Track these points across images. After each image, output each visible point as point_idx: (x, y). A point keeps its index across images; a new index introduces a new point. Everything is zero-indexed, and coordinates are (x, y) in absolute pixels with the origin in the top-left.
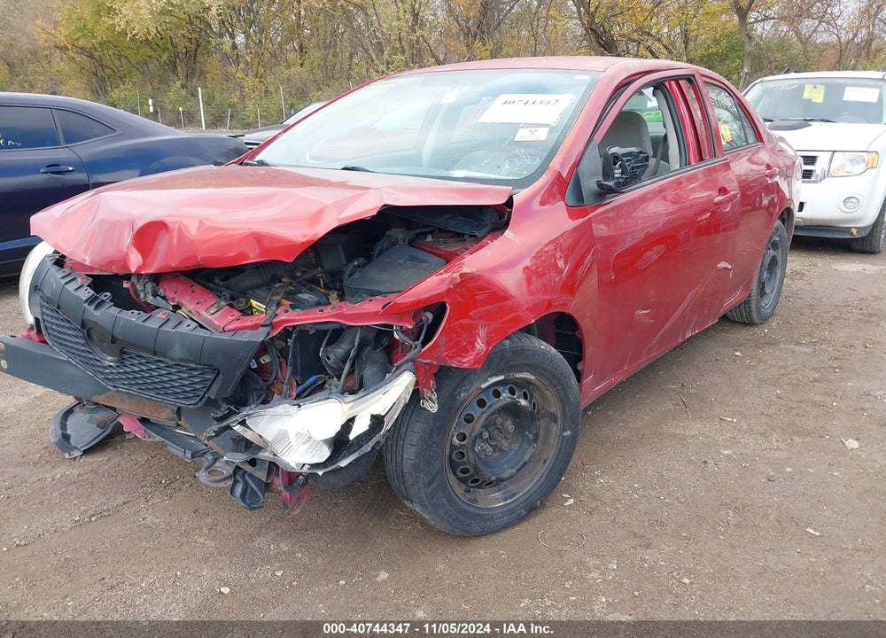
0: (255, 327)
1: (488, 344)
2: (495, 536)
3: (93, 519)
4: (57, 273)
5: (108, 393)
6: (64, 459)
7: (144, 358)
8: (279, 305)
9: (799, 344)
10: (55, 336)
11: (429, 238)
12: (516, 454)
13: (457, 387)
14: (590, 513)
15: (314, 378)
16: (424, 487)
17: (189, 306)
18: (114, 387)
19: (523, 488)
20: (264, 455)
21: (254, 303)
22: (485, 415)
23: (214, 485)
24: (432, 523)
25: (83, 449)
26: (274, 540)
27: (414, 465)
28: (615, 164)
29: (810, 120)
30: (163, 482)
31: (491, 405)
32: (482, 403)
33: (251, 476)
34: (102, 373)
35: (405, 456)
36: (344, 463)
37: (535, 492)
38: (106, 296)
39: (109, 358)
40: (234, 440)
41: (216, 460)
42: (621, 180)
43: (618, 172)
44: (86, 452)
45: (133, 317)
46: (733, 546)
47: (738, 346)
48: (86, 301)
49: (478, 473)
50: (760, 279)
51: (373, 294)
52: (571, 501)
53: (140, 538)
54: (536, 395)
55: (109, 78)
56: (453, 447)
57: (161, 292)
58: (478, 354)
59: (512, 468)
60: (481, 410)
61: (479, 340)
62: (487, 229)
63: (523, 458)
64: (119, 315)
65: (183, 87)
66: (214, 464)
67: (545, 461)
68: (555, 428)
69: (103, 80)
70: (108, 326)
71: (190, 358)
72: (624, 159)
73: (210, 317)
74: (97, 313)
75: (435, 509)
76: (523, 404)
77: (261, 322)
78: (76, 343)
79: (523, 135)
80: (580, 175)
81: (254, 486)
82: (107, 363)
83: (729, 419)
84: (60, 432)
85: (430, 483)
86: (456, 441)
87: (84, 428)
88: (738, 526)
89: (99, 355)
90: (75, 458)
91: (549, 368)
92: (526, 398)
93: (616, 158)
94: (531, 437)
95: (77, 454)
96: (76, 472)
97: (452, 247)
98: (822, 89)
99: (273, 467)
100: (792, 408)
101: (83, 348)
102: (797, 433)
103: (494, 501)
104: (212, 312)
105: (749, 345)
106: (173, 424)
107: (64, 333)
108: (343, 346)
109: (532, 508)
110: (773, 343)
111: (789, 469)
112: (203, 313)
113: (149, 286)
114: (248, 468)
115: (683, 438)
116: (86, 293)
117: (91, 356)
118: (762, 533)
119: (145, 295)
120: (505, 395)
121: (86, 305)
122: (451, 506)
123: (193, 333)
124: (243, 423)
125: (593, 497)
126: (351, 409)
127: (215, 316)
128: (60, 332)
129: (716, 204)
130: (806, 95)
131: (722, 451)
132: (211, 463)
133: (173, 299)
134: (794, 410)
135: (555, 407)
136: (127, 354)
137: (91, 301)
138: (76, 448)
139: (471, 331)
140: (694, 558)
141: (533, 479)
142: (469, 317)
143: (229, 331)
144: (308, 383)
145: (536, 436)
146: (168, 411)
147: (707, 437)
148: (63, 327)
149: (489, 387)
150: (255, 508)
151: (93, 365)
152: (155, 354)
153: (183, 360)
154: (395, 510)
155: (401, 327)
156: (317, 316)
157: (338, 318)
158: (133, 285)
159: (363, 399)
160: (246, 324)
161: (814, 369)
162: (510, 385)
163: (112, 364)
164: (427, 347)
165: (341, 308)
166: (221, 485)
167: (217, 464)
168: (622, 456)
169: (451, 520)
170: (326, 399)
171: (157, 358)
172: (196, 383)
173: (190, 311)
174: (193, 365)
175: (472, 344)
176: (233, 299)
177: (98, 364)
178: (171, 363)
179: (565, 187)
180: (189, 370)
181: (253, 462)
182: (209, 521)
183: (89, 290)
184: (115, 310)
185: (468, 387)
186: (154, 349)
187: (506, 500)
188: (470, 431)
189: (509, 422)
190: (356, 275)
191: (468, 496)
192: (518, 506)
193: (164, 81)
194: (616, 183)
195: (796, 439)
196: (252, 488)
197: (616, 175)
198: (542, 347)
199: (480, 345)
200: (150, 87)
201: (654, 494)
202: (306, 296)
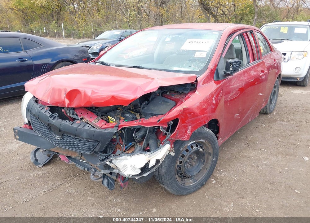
0: (112, 127)
1: (191, 131)
2: (191, 195)
3: (51, 191)
4: (37, 106)
5: (56, 148)
6: (36, 168)
7: (71, 137)
8: (120, 119)
9: (283, 121)
10: (36, 128)
11: (168, 93)
12: (197, 167)
13: (180, 146)
14: (221, 185)
15: (131, 143)
16: (169, 180)
17: (86, 119)
18: (59, 146)
19: (199, 178)
20: (116, 171)
21: (109, 117)
22: (188, 155)
23: (96, 181)
24: (171, 192)
25: (43, 164)
26: (115, 198)
27: (166, 173)
28: (230, 65)
29: (283, 40)
30: (73, 176)
31: (190, 151)
32: (187, 151)
33: (110, 177)
34: (54, 141)
35: (162, 170)
36: (145, 175)
37: (203, 179)
38: (56, 115)
39: (58, 136)
40: (104, 166)
41: (95, 171)
42: (233, 71)
43: (231, 69)
44: (44, 165)
45: (67, 123)
46: (271, 197)
47: (263, 123)
48: (49, 117)
49: (185, 174)
50: (270, 99)
51: (153, 115)
52: (215, 181)
53: (68, 198)
54: (204, 146)
55: (29, 19)
56: (178, 166)
57: (76, 113)
58: (188, 135)
59: (196, 172)
60: (187, 153)
61: (188, 130)
62: (189, 90)
63: (200, 168)
64: (62, 122)
65: (56, 23)
66: (95, 172)
67: (207, 169)
68: (210, 157)
69: (27, 21)
70: (58, 126)
71: (89, 138)
72: (233, 64)
73: (95, 123)
74: (54, 121)
75: (172, 187)
76: (201, 150)
77: (115, 126)
78: (45, 131)
79: (197, 55)
80: (218, 69)
81: (112, 182)
82: (57, 138)
83: (264, 150)
84: (34, 158)
85: (171, 179)
86: (179, 164)
87: (42, 157)
88: (272, 190)
89: (54, 135)
90: (40, 168)
91: (210, 138)
92: (201, 148)
93: (231, 63)
94: (203, 161)
95: (41, 166)
96: (41, 173)
97: (177, 97)
98: (287, 28)
99: (118, 175)
100: (285, 145)
101: (48, 133)
102: (287, 155)
103: (190, 183)
104: (96, 121)
105: (267, 122)
106: (79, 158)
107: (40, 127)
108: (141, 133)
109: (202, 185)
110: (275, 121)
111: (286, 169)
112: (93, 121)
113: (71, 111)
114: (109, 175)
115: (249, 157)
116: (49, 114)
117: (50, 135)
118: (280, 192)
119: (70, 114)
120: (195, 147)
121: (49, 118)
122: (177, 186)
123: (90, 129)
124: (111, 162)
125: (222, 180)
126: (149, 157)
127: (97, 123)
128: (38, 127)
129: (260, 76)
130: (281, 31)
131: (263, 162)
132: (94, 172)
133: (81, 116)
134: (285, 146)
135: (211, 151)
136: (65, 135)
137: (51, 116)
138: (40, 164)
139: (186, 127)
140: (259, 202)
141: (203, 175)
142: (185, 123)
143: (103, 128)
144: (129, 145)
145: (204, 161)
146: (78, 154)
147: (257, 157)
148: (40, 125)
149: (190, 145)
150: (112, 189)
151: (51, 138)
152: (76, 136)
153: (87, 138)
154: (155, 185)
155: (163, 127)
156: (135, 124)
157: (141, 124)
158: (65, 110)
159: (153, 153)
160: (109, 126)
161: (290, 131)
162: (196, 144)
163: (59, 139)
164: (173, 134)
165: (142, 121)
166: (99, 180)
167: (96, 173)
168: (229, 164)
169: (177, 191)
170: (140, 154)
171: (76, 137)
172: (91, 146)
173: (87, 121)
174: (90, 140)
175: (186, 132)
176: (102, 116)
177: (53, 138)
178: (81, 139)
179: (214, 74)
180: (89, 142)
181: (111, 173)
182: (91, 191)
183: (50, 112)
184: (60, 120)
185: (183, 146)
186: (76, 134)
187: (194, 182)
188: (183, 160)
189: (195, 156)
190: (146, 108)
191: (182, 182)
192: (198, 184)
193: (49, 21)
194: (231, 72)
195: (287, 157)
196: (111, 182)
197: (231, 70)
198: (207, 131)
199: (189, 132)
200: (44, 23)
201: (242, 178)
202: (128, 115)
